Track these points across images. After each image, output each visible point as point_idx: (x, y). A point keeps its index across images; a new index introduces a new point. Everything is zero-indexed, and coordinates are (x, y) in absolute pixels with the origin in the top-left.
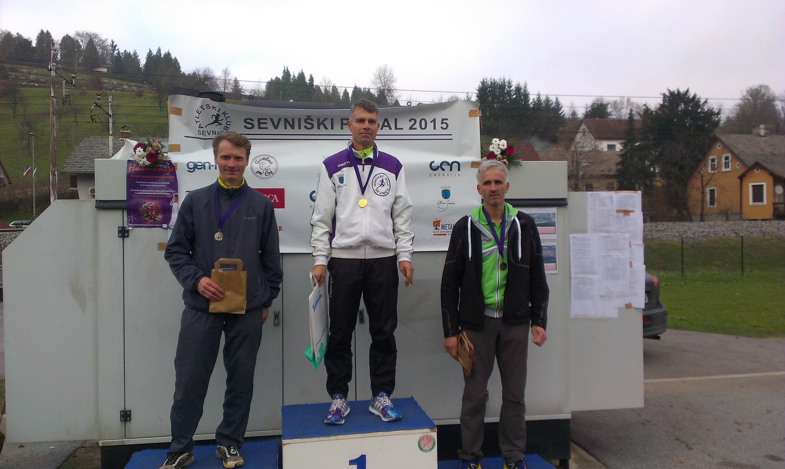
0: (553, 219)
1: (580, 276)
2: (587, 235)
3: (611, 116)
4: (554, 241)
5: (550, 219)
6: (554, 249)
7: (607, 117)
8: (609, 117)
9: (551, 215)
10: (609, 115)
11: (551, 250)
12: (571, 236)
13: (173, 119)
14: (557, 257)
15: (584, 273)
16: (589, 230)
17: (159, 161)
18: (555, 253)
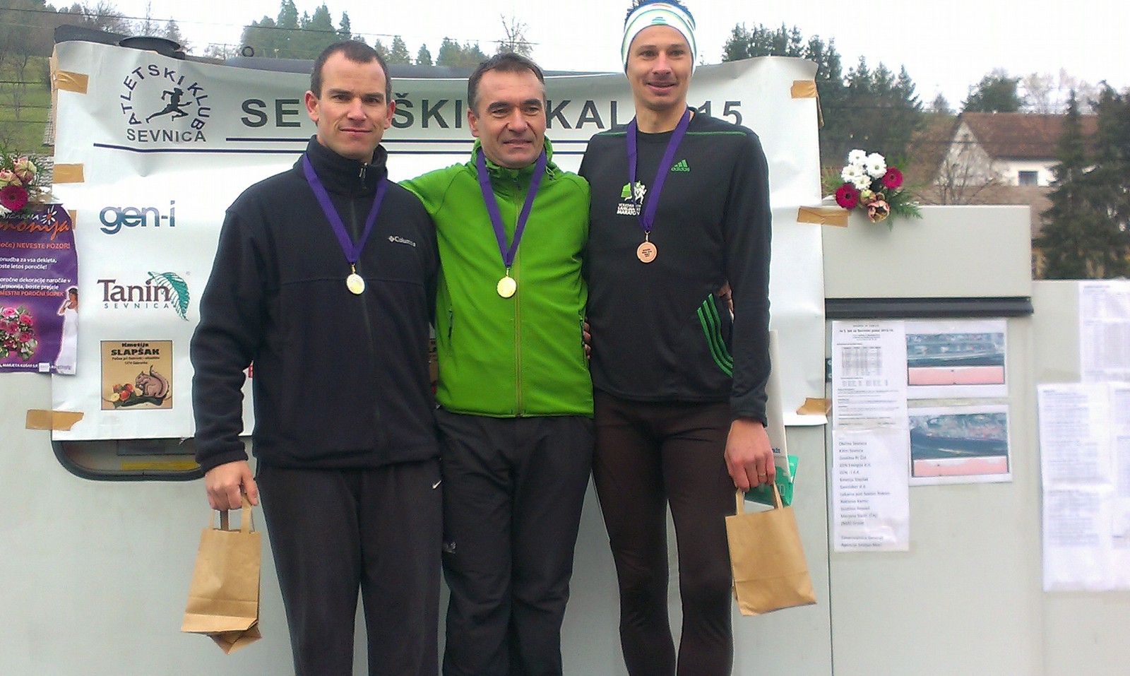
0: (996, 346)
1: (1065, 486)
2: (1079, 388)
3: (1024, 108)
4: (1000, 403)
5: (991, 346)
6: (1003, 422)
7: (1016, 110)
8: (1020, 108)
9: (993, 338)
10: (1020, 105)
11: (994, 423)
12: (1042, 388)
13: (66, 103)
14: (1009, 443)
15: (1073, 480)
16: (1083, 373)
17: (32, 205)
18: (1004, 431)
